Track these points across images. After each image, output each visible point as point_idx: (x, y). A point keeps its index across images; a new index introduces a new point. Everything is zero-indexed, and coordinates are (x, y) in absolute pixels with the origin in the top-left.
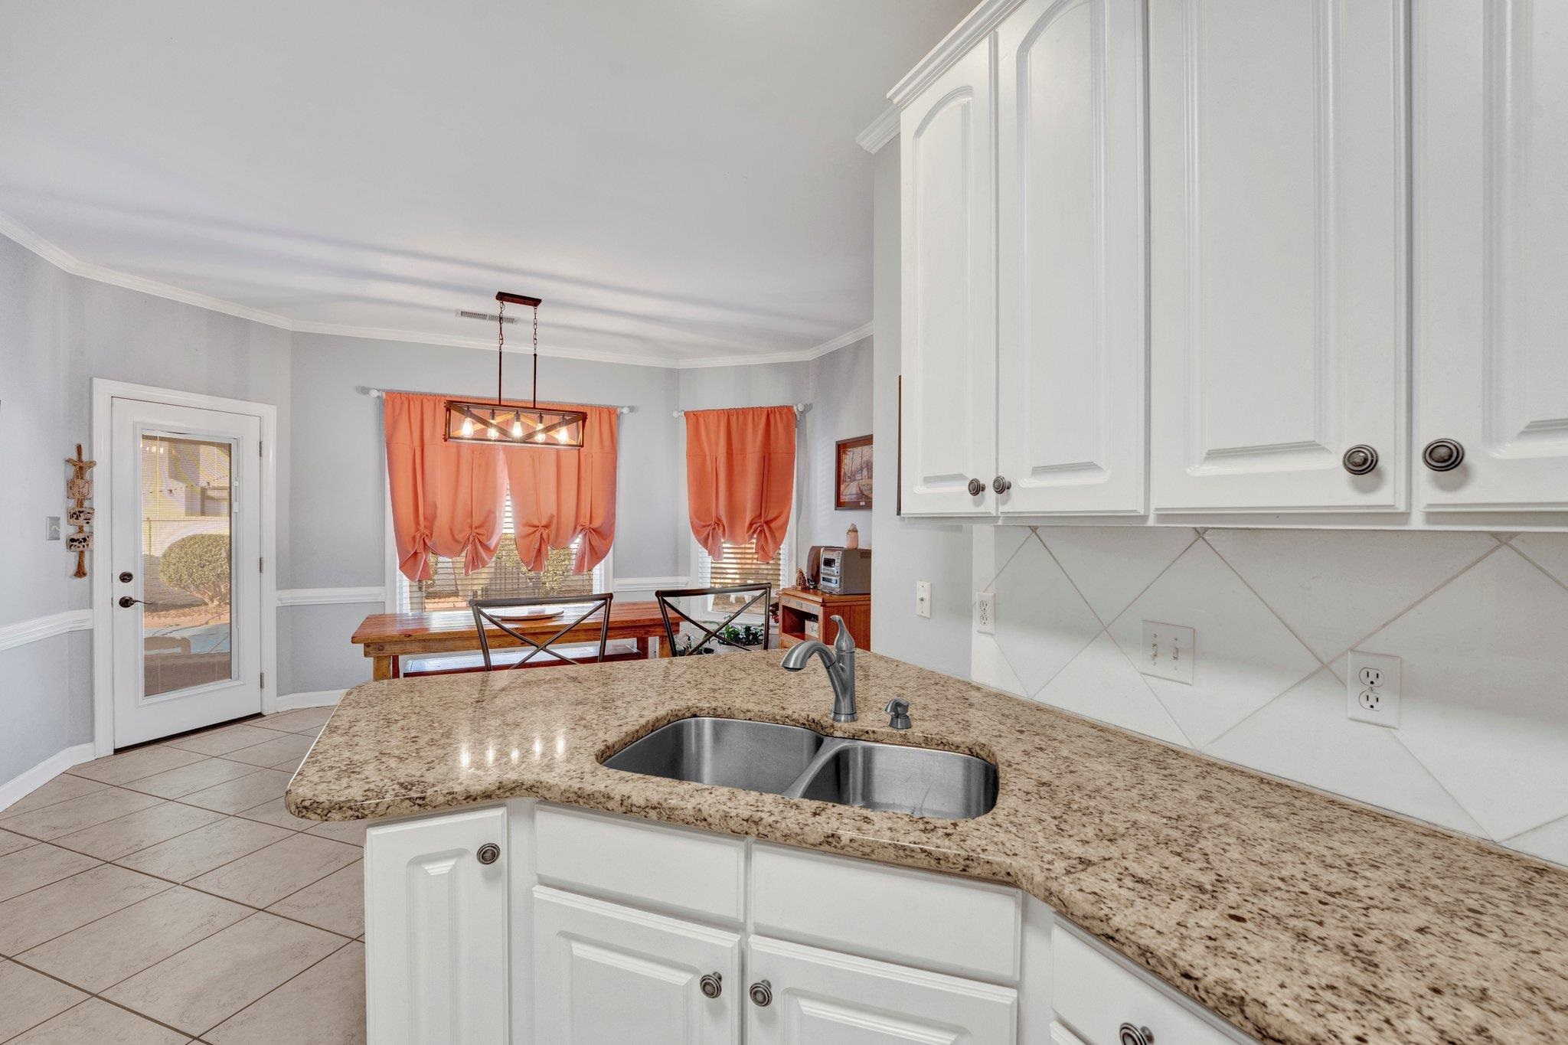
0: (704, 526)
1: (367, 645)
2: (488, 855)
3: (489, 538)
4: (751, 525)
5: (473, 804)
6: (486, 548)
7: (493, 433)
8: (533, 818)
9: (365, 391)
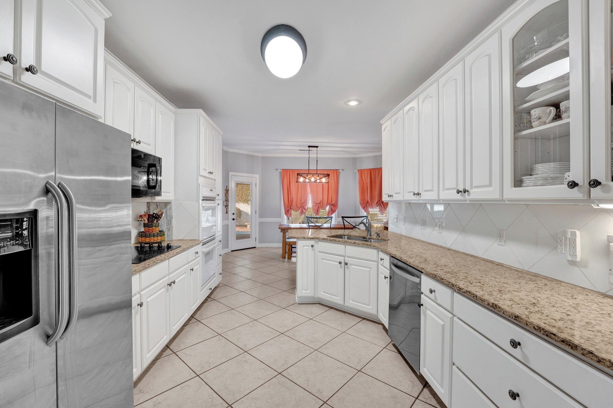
0: (364, 203)
1: (281, 230)
2: (312, 246)
3: (305, 206)
4: (377, 203)
5: (310, 239)
6: (305, 209)
7: (307, 180)
8: (318, 243)
9: (277, 170)
